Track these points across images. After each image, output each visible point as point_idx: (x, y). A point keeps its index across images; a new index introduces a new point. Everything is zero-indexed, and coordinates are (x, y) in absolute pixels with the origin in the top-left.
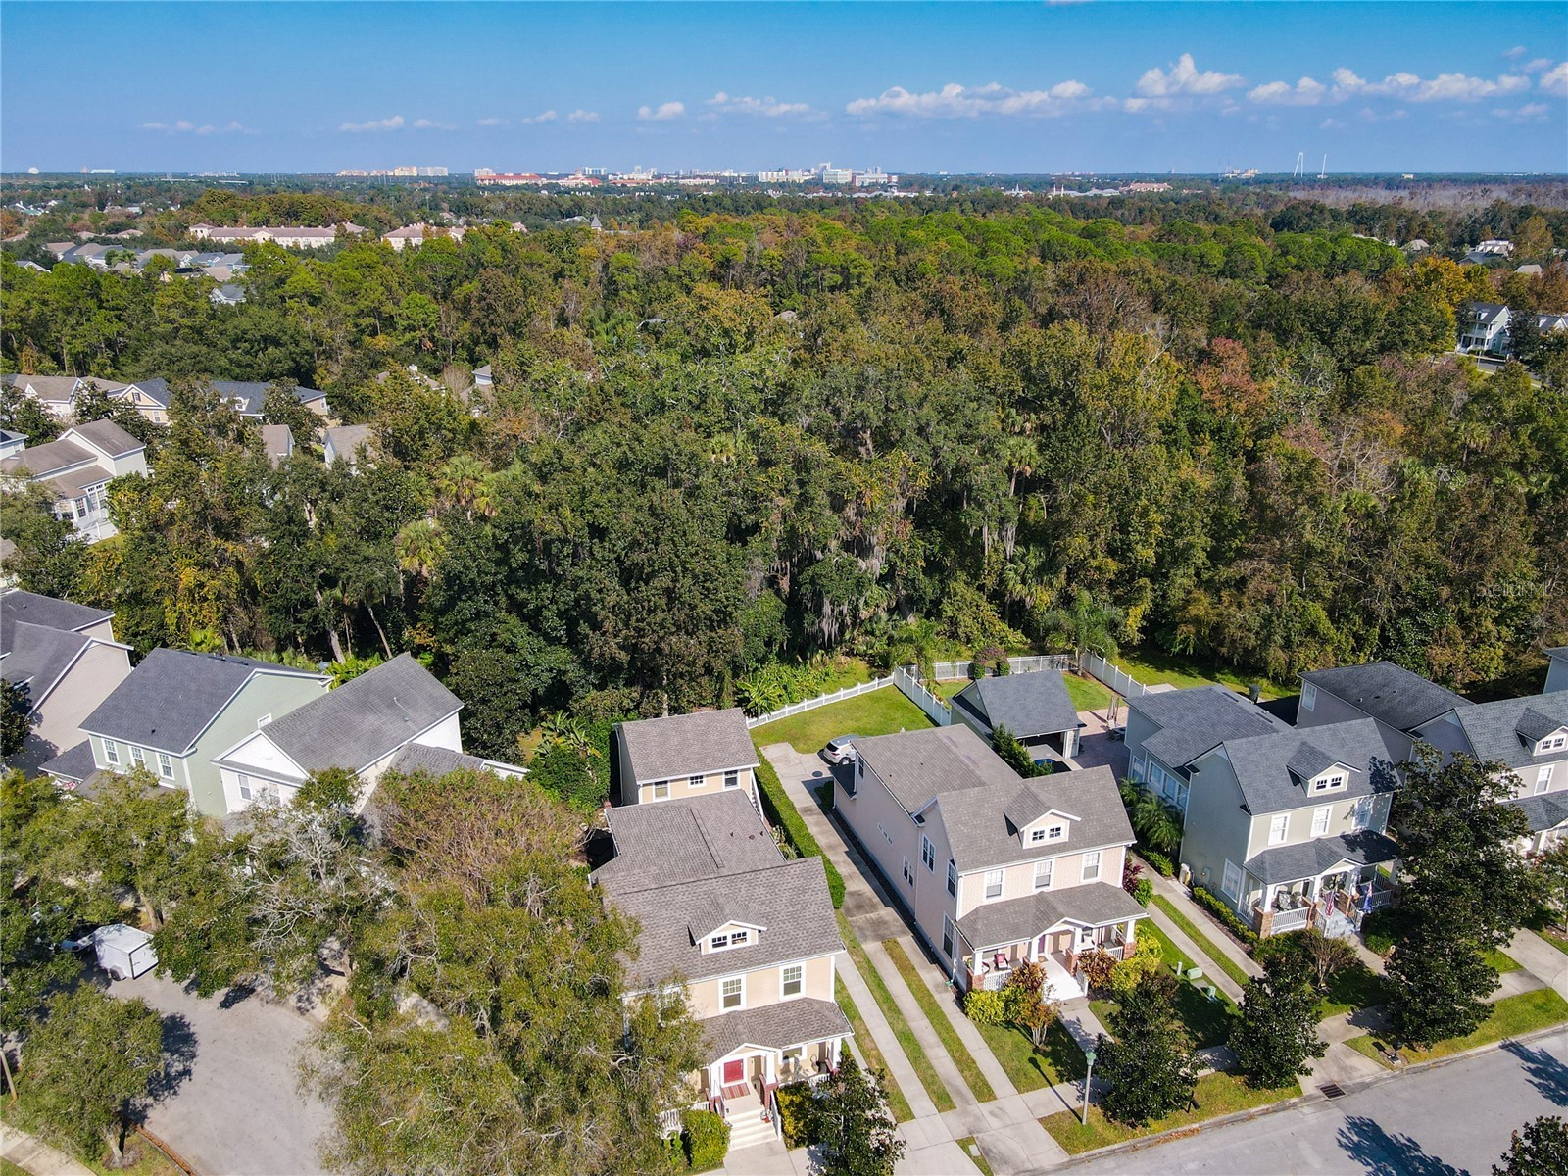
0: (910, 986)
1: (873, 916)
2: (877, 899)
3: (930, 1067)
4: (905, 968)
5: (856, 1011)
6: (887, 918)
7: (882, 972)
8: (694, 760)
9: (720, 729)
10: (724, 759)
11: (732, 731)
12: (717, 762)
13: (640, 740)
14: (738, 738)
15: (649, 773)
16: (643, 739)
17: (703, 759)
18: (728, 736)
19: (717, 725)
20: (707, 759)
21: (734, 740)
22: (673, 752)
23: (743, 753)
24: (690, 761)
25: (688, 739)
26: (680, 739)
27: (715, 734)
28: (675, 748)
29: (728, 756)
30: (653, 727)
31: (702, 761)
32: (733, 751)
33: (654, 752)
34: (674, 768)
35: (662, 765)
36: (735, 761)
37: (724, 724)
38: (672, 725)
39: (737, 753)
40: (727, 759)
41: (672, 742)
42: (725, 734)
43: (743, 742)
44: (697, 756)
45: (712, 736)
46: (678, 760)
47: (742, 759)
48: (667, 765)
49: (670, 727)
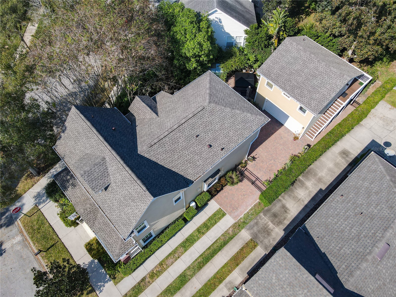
0: (223, 267)
1: (271, 225)
2: (287, 222)
4: (236, 260)
6: (273, 234)
7: (226, 248)
8: (291, 84)
9: (324, 81)
10: (304, 97)
11: (328, 87)
12: (300, 95)
13: (283, 53)
14: (325, 93)
15: (266, 72)
16: (285, 54)
17: (296, 88)
18: (322, 88)
19: (325, 77)
20: (298, 90)
21: (322, 92)
22: (288, 72)
23: (316, 103)
24: (289, 83)
25: (303, 72)
26: (299, 68)
27: (318, 81)
28: (292, 70)
29: (308, 97)
30: (296, 52)
31: (294, 88)
32: (314, 97)
33: (281, 64)
34: (279, 79)
35: (276, 73)
36: (308, 103)
37: (329, 80)
38: (306, 58)
39: (314, 100)
40: (306, 98)
41: (294, 67)
42: (322, 85)
43: (324, 98)
44: (295, 84)
45: (315, 81)
46: (285, 77)
47: (312, 106)
48: (278, 75)
49: (303, 58)
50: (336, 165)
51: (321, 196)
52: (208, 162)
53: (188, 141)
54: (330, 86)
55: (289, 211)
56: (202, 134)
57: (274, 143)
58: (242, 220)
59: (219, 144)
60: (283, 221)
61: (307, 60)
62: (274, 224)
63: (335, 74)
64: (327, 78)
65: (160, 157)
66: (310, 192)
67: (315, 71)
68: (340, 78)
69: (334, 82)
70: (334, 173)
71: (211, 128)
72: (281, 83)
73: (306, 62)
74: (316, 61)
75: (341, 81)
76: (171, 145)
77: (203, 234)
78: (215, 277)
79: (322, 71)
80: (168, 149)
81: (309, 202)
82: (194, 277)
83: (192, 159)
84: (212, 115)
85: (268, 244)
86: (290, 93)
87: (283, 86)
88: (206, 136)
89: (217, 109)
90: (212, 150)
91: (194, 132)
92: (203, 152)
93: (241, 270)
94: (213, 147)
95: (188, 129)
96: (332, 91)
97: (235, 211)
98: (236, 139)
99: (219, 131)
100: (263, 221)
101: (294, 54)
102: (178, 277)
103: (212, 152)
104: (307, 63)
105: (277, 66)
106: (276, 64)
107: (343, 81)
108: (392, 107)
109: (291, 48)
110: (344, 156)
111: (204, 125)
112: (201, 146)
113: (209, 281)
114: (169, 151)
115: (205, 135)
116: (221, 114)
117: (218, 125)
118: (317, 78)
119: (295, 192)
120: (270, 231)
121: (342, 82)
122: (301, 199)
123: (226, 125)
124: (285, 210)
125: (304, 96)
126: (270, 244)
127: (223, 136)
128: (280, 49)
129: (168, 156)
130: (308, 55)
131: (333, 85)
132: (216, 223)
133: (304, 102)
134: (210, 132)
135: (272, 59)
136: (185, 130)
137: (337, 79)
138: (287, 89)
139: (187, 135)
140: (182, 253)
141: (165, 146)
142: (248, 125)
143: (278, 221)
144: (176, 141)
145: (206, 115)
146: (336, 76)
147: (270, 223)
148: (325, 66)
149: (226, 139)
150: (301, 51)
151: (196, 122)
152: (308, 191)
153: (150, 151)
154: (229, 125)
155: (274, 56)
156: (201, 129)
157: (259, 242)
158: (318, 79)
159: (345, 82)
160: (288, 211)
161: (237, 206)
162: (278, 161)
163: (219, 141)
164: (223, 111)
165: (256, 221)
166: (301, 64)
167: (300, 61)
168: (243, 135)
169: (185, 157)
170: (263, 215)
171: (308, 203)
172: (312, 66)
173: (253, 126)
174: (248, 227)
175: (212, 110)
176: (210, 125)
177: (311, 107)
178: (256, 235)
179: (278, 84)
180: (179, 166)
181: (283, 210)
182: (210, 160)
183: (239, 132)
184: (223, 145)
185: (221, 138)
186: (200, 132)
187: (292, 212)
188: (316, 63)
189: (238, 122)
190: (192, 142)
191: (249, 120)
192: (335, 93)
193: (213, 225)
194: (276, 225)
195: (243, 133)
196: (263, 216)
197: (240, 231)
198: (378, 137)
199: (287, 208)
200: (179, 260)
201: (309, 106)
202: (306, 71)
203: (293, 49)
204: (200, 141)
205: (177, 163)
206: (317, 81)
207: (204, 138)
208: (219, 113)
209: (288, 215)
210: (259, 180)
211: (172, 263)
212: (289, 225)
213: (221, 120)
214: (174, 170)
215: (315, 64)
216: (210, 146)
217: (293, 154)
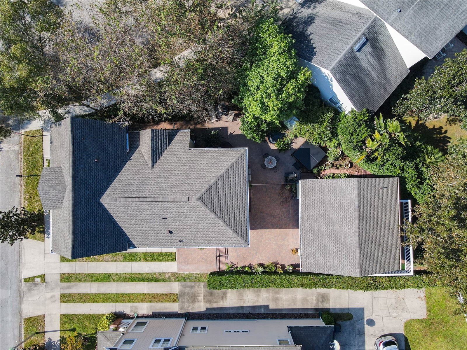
0: (140, 294)
1: (201, 297)
2: (215, 306)
3: (85, 281)
4: (153, 298)
5: (129, 260)
6: (196, 305)
7: (154, 284)
8: (313, 225)
9: (339, 253)
10: (310, 248)
11: (335, 262)
12: (309, 241)
13: (337, 189)
14: (328, 263)
15: (307, 190)
16: (338, 192)
17: (312, 232)
18: (331, 257)
19: (343, 252)
20: (312, 235)
21: (326, 260)
22: (323, 211)
23: (313, 263)
24: (313, 222)
25: (333, 226)
26: (334, 219)
27: (334, 248)
28: (327, 213)
29: (313, 251)
30: (349, 201)
31: (311, 231)
32: (317, 256)
33: (325, 197)
34: (309, 209)
35: (312, 200)
36: (307, 255)
37: (344, 258)
38: (349, 216)
39: (314, 258)
40: (310, 249)
41: (332, 213)
42: (333, 255)
43: (323, 266)
44: (316, 228)
45: (333, 244)
46: (315, 213)
47: (308, 261)
48: (312, 204)
49: (347, 215)
50: (305, 300)
51: (262, 311)
52: (160, 242)
53: (153, 217)
54: (338, 263)
55: (226, 300)
56: (170, 220)
58: (183, 275)
59: (181, 235)
60: (214, 303)
61: (348, 220)
62: (204, 299)
63: (354, 258)
64: (344, 253)
65: (118, 214)
66: (257, 301)
67: (343, 237)
68: (353, 267)
69: (345, 263)
70: (294, 304)
71: (183, 220)
72: (307, 214)
73: (345, 220)
74: (354, 229)
75: (351, 269)
76: (135, 211)
77: (146, 260)
78: (129, 295)
79: (348, 244)
80: (129, 212)
81: (248, 307)
82: (115, 283)
83: (146, 232)
84: (192, 211)
85: (186, 308)
86: (304, 231)
87: (305, 218)
88: (173, 223)
89: (201, 208)
90: (171, 236)
91: (164, 214)
92: (161, 233)
93: (151, 307)
94: (173, 235)
95: (159, 208)
96: (335, 268)
97: (185, 264)
98: (200, 241)
99: (188, 226)
100: (198, 289)
101: (345, 201)
102: (104, 273)
103: (170, 238)
104: (345, 222)
105: (320, 195)
106: (321, 192)
107: (352, 271)
108: (423, 298)
109: (348, 192)
110: (321, 299)
111: (177, 213)
112: (162, 228)
113: (123, 294)
114: (129, 214)
115: (172, 221)
116: (202, 215)
117: (191, 222)
118: (337, 244)
119: (246, 291)
120: (196, 301)
121: (350, 271)
122: (244, 300)
123: (200, 226)
124: (223, 296)
125: (311, 246)
126: (187, 309)
127: (189, 232)
128: (339, 183)
129: (126, 217)
130: (354, 217)
131: (341, 266)
132: (162, 261)
133: (305, 251)
134: (180, 222)
135: (324, 184)
136: (156, 207)
137: (350, 264)
138: (305, 225)
139: (156, 212)
140: (120, 261)
141: (128, 208)
142: (221, 238)
143: (209, 300)
144: (142, 211)
145: (186, 207)
146: (352, 261)
147: (202, 295)
148: (355, 242)
149: (191, 236)
150: (353, 206)
151: (172, 207)
152: (256, 299)
153: (112, 204)
154: (203, 227)
155: (328, 183)
156: (172, 215)
157: (180, 300)
158: (337, 246)
159: (352, 274)
160: (224, 299)
161: (190, 262)
163: (182, 234)
164: (206, 213)
165: (193, 284)
166: (340, 217)
167: (342, 214)
168: (210, 242)
169: (141, 227)
170: (203, 285)
171: (246, 307)
172: (346, 230)
173: (226, 241)
174: (183, 284)
175: (195, 207)
176: (184, 217)
177: (305, 261)
178: (184, 294)
179: (303, 213)
180: (131, 230)
181: (222, 295)
182: (162, 242)
183: (208, 238)
184: (184, 239)
185: (186, 232)
186: (170, 217)
187: (227, 302)
188: (352, 231)
189: (214, 230)
190: (155, 220)
191: (227, 235)
192: (335, 272)
193: (158, 260)
194: (205, 301)
195: (212, 241)
196: (202, 287)
197: (175, 281)
198: (371, 311)
199: (226, 296)
200: (114, 263)
201: (305, 258)
202: (336, 227)
203: (349, 196)
204: (164, 223)
205: (131, 227)
206: (334, 246)
207: (170, 223)
208: (201, 213)
209: (222, 302)
210: (227, 257)
211: (108, 261)
212: (214, 309)
213: (198, 220)
214: (124, 230)
215: (350, 230)
216: (170, 232)
217: (277, 261)
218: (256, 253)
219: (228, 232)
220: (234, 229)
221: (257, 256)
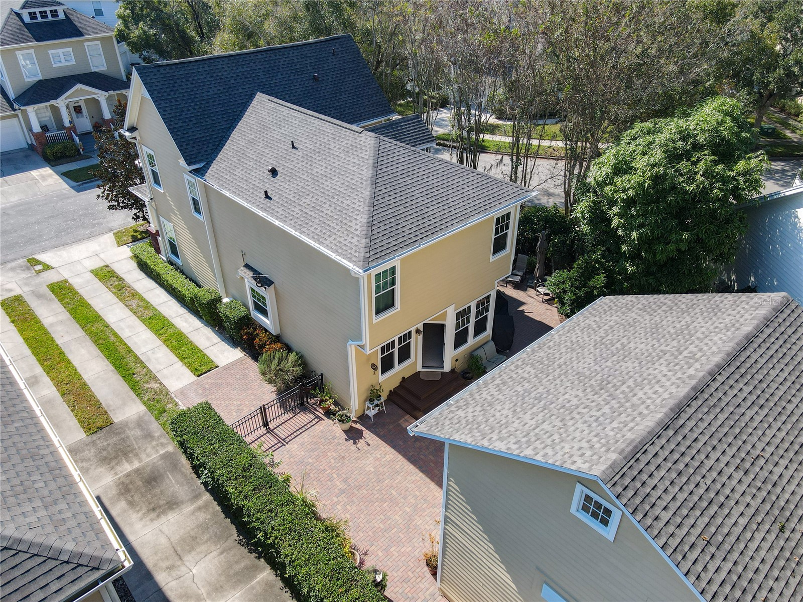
1: (128, 467)
3: (66, 304)
4: (77, 393)
5: (149, 325)
29: (499, 397)
32: (497, 408)
36: (472, 402)
37: (585, 423)
38: (695, 350)
39: (482, 411)
42: (554, 413)
47: (458, 413)
53: (283, 140)
55: (152, 520)
56: (300, 153)
57: (416, 497)
59: (281, 188)
60: (126, 499)
62: (128, 475)
65: (252, 118)
77: (166, 341)
80: (266, 121)
81: (159, 591)
82: (84, 333)
83: (247, 158)
84: (347, 151)
88: (296, 161)
89: (364, 153)
90: (267, 181)
91: (304, 141)
92: (261, 169)
93: (50, 401)
100: (149, 450)
102: (98, 314)
103: (262, 183)
107: (582, 456)
113: (61, 352)
119: (213, 548)
120: (113, 463)
122: (179, 563)
124: (159, 507)
129: (254, 126)
130: (713, 351)
131: (555, 438)
132: (182, 359)
133: (477, 395)
134: (307, 163)
136: (307, 127)
137: (595, 441)
139: (297, 133)
140: (140, 317)
141: (272, 114)
142: (334, 225)
143: (131, 486)
146: (611, 435)
147: (136, 465)
148: (666, 398)
149: (293, 195)
151: (327, 134)
152: (203, 591)
153: (263, 103)
154: (328, 188)
157: (95, 437)
160: (153, 515)
162: (339, 502)
165: (157, 435)
170: (167, 452)
171: (156, 584)
173: (333, 236)
178: (119, 433)
181: (162, 502)
183: (312, 213)
184: (278, 196)
185: (295, 185)
186: (305, 149)
187: (144, 526)
190: (281, 145)
191: (348, 224)
193: (179, 354)
194: (122, 480)
195: (310, 223)
196: (162, 452)
197: (144, 403)
199: (164, 513)
200: (128, 313)
201: (457, 407)
204: (284, 156)
205: (240, 142)
207: (292, 159)
208: (355, 161)
209: (140, 514)
210: (279, 445)
211: (128, 306)
213: (337, 171)
214: (227, 143)
215: (670, 374)
216: (274, 172)
217: (366, 554)
218: (342, 491)
219: (358, 217)
220: (375, 222)
221: (335, 499)
